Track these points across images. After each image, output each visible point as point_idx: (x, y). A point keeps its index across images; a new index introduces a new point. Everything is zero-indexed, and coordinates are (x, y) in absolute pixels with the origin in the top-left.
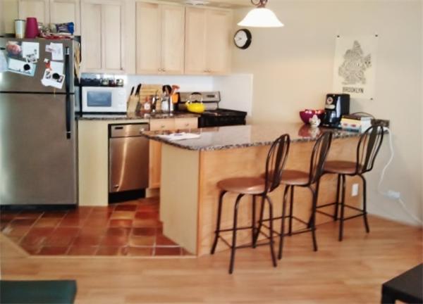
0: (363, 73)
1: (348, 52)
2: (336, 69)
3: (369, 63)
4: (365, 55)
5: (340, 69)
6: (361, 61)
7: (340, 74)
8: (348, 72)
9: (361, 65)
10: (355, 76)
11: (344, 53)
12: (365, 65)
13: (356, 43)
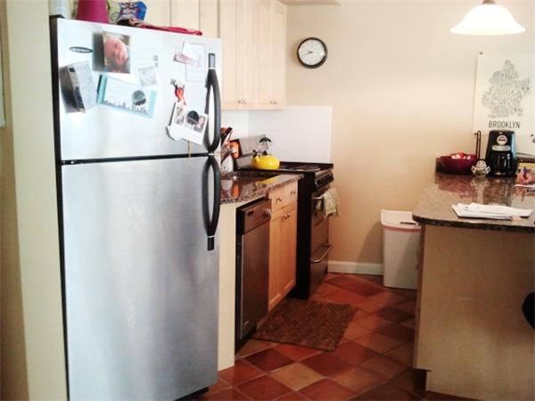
0: (519, 102)
1: (496, 74)
2: (479, 98)
3: (528, 89)
4: (522, 78)
5: (484, 97)
6: (516, 86)
7: (484, 103)
8: (496, 102)
9: (516, 92)
10: (507, 106)
11: (491, 75)
12: (522, 92)
13: (507, 62)
